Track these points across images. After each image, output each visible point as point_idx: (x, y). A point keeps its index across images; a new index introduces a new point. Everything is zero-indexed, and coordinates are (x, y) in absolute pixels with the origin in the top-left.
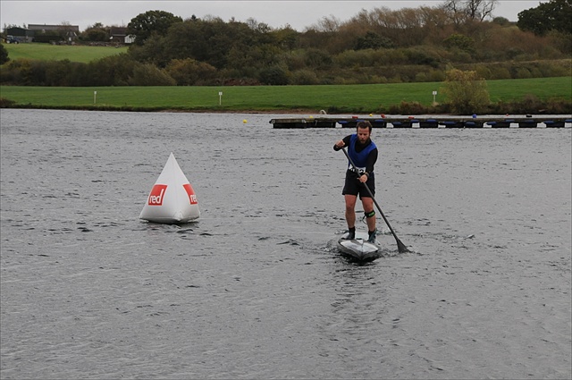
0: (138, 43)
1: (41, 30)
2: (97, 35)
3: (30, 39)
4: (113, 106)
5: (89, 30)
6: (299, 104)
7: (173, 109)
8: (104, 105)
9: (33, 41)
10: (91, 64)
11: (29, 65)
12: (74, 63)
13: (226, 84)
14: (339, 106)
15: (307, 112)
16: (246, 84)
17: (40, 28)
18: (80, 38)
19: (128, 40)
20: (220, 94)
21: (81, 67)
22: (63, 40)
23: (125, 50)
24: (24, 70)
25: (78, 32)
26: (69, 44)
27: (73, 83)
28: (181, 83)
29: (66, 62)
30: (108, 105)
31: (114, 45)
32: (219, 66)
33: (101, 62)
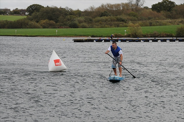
0: (30, 14)
2: (16, 12)
4: (22, 35)
5: (14, 10)
6: (82, 34)
7: (41, 36)
10: (15, 21)
12: (9, 21)
13: (58, 28)
14: (95, 35)
15: (85, 37)
16: (65, 28)
18: (11, 13)
19: (27, 14)
20: (57, 31)
21: (11, 22)
22: (5, 13)
23: (25, 17)
25: (10, 11)
26: (7, 15)
27: (9, 28)
28: (44, 27)
29: (6, 21)
30: (20, 35)
31: (22, 15)
32: (56, 22)
33: (18, 21)
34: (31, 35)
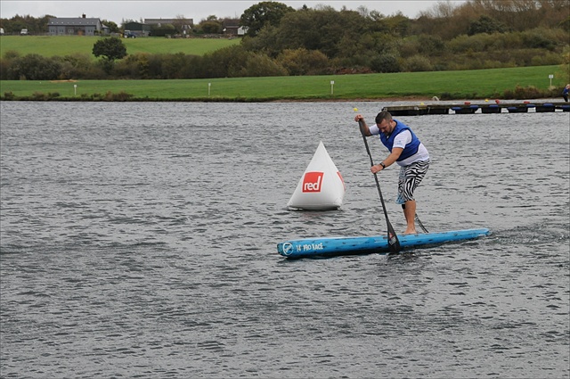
0: (251, 34)
1: (157, 25)
2: (211, 28)
3: (147, 33)
4: (227, 97)
5: (203, 22)
6: (412, 92)
7: (285, 99)
8: (219, 97)
9: (149, 35)
10: (206, 56)
11: (145, 59)
12: (189, 56)
13: (337, 72)
14: (452, 93)
15: (420, 99)
16: (358, 72)
17: (156, 22)
18: (194, 31)
19: (241, 31)
20: (332, 83)
21: (195, 60)
22: (178, 33)
23: (237, 41)
24: (142, 64)
25: (192, 25)
26: (184, 37)
27: (188, 76)
28: (294, 72)
29: (181, 55)
30: (222, 97)
31: (227, 37)
32: (331, 55)
33: (215, 54)
34: (254, 97)
